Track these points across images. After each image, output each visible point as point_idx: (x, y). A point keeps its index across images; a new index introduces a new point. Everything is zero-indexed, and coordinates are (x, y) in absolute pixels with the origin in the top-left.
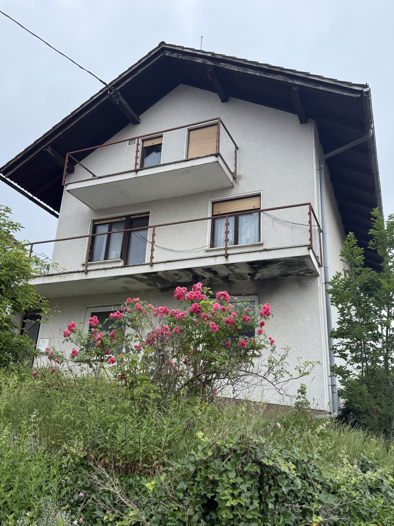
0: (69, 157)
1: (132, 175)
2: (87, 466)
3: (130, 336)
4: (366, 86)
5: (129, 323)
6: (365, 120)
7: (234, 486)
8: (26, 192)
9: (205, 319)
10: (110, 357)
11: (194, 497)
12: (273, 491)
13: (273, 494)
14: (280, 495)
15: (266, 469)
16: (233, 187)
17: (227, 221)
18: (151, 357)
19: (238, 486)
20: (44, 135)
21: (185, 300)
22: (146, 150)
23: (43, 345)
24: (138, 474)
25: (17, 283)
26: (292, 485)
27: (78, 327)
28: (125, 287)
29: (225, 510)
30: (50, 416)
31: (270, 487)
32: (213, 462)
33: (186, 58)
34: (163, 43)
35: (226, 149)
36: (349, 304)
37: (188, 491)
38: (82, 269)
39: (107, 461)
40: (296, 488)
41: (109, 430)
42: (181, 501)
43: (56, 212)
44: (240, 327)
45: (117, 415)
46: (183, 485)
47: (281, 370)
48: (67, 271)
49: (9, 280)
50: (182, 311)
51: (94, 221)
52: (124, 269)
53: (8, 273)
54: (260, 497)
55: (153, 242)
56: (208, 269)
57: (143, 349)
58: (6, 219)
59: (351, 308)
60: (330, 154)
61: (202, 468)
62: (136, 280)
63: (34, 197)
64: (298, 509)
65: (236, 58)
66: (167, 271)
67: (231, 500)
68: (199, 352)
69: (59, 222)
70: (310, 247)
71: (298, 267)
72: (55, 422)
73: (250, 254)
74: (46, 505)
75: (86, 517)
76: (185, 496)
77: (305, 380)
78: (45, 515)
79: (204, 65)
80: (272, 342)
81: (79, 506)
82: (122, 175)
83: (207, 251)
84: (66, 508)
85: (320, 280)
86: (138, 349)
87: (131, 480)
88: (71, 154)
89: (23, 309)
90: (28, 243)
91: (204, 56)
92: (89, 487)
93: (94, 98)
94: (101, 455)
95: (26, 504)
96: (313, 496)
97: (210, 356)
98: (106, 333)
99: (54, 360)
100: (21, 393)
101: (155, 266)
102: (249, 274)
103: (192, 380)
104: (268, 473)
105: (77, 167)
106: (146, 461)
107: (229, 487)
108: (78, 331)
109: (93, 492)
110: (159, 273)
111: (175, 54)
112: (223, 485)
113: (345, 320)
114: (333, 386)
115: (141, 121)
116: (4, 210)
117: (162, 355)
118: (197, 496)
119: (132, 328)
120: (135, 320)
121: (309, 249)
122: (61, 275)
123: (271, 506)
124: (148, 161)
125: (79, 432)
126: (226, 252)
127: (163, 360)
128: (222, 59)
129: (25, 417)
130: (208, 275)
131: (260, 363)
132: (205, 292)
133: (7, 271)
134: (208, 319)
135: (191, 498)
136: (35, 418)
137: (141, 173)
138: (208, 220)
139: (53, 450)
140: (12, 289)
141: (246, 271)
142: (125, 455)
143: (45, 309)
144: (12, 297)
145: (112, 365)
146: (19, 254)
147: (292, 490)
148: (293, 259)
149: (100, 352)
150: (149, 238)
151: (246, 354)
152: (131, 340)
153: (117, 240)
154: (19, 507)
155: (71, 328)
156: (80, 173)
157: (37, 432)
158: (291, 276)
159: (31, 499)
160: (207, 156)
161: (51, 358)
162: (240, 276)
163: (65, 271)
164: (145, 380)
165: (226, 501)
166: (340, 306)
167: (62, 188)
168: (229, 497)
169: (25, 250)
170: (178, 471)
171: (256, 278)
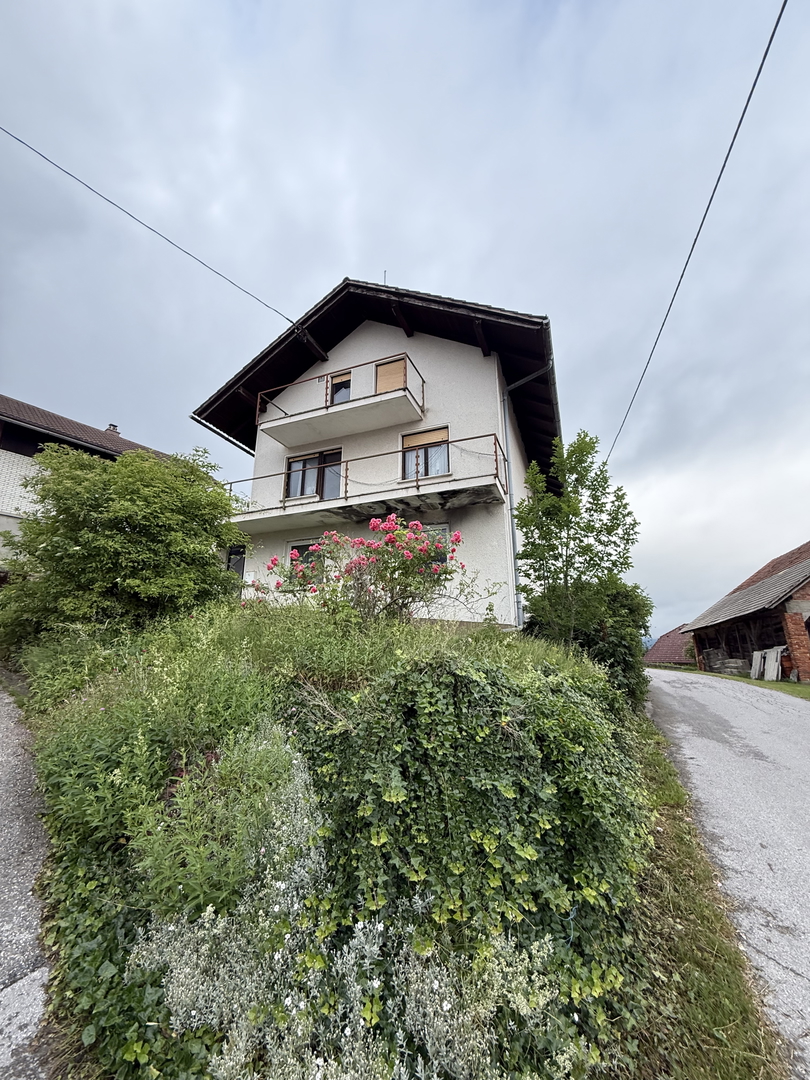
0: (261, 396)
1: (324, 412)
2: (297, 684)
3: (330, 567)
4: (545, 318)
5: (328, 555)
6: (545, 352)
7: (431, 695)
8: (222, 433)
9: (400, 548)
10: (312, 587)
12: (466, 697)
13: (466, 700)
14: (473, 700)
15: (459, 679)
16: (422, 420)
17: (417, 454)
18: (350, 585)
19: (434, 695)
20: (236, 376)
21: (380, 531)
22: (336, 386)
23: (249, 578)
24: (344, 689)
25: (220, 521)
26: (483, 692)
27: (281, 561)
28: (322, 521)
29: (424, 716)
30: (260, 642)
31: (463, 695)
32: (411, 675)
33: (370, 294)
34: (347, 279)
35: (414, 383)
36: (532, 528)
37: (390, 701)
38: (279, 505)
39: (315, 679)
40: (487, 694)
41: (316, 652)
42: (384, 711)
43: (252, 452)
44: (432, 554)
45: (322, 638)
46: (385, 697)
47: (472, 591)
48: (266, 508)
49: (212, 519)
50: (378, 542)
51: (287, 458)
52: (320, 503)
53: (211, 512)
54: (455, 703)
55: (347, 477)
56: (401, 501)
57: (342, 579)
58: (204, 460)
59: (534, 531)
60: (513, 386)
61: (402, 681)
62: (331, 514)
63: (229, 437)
64: (489, 711)
65: (419, 293)
66: (361, 504)
67: (429, 707)
68: (396, 579)
69: (256, 461)
70: (496, 476)
71: (485, 496)
72: (266, 647)
73: (440, 484)
74: (263, 720)
75: (300, 728)
76: (387, 706)
77: (492, 599)
78: (262, 729)
79: (388, 301)
80: (463, 567)
81: (293, 719)
82: (313, 412)
83: (399, 483)
84: (281, 721)
85: (506, 507)
86: (338, 579)
87: (338, 695)
88: (262, 394)
89: (228, 545)
90: (227, 482)
91: (388, 291)
92: (301, 703)
93: (282, 338)
94: (310, 674)
95: (245, 720)
96: (502, 700)
97: (406, 582)
98: (307, 565)
99: (260, 591)
100: (232, 622)
101: (349, 500)
102: (440, 504)
103: (390, 605)
104: (461, 682)
105: (269, 407)
106: (350, 677)
107: (427, 696)
108: (280, 564)
109: (305, 706)
110: (353, 507)
111: (360, 290)
112: (421, 695)
113: (529, 542)
114: (518, 602)
115: (330, 358)
116: (202, 452)
117: (361, 583)
118: (398, 705)
119: (331, 559)
120: (334, 552)
121: (495, 478)
122: (261, 512)
123: (464, 710)
124: (338, 397)
125: (288, 654)
126: (417, 483)
127: (362, 588)
128: (405, 294)
129: (237, 644)
130: (400, 507)
131: (452, 586)
132: (399, 523)
133: (210, 510)
134: (403, 548)
135: (393, 707)
136: (246, 645)
137: (332, 410)
138: (399, 453)
139: (265, 671)
140: (216, 527)
141: (437, 501)
142: (332, 673)
143: (249, 545)
144: (216, 534)
145: (314, 594)
146: (219, 493)
147: (483, 696)
148: (480, 488)
149: (302, 583)
150: (343, 473)
151: (439, 579)
152: (331, 571)
153: (312, 475)
154: (238, 723)
155: (274, 562)
156: (272, 412)
157: (250, 656)
158: (479, 505)
159: (248, 716)
160: (395, 391)
161: (257, 589)
162: (431, 506)
163: (264, 508)
164: (346, 607)
165: (425, 708)
166: (525, 530)
167: (256, 428)
168: (427, 705)
169: (225, 490)
170: (380, 685)
171: (446, 507)
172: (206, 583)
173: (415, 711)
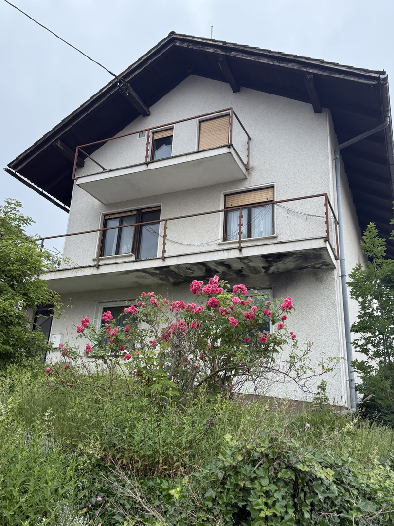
0: (79, 150)
1: (143, 168)
2: (104, 466)
3: (145, 331)
4: (383, 73)
5: (144, 318)
6: (382, 108)
7: (267, 494)
8: (36, 186)
9: (223, 313)
10: (125, 353)
11: (224, 505)
12: (309, 498)
13: (308, 502)
14: (316, 503)
15: (301, 475)
16: (246, 179)
17: (241, 214)
18: (168, 353)
19: (271, 494)
20: (53, 129)
21: (201, 293)
22: (157, 142)
23: (56, 340)
24: (158, 476)
25: (28, 278)
26: (328, 492)
27: (91, 322)
28: (137, 282)
29: (259, 520)
30: (64, 414)
31: (305, 495)
32: (243, 468)
33: (196, 48)
34: (173, 33)
35: (239, 140)
36: (369, 297)
37: (217, 499)
38: (93, 264)
39: (125, 462)
40: (333, 495)
41: (127, 430)
42: (209, 511)
43: (67, 207)
44: (261, 322)
45: (134, 413)
46: (211, 493)
47: (303, 365)
48: (79, 266)
49: (20, 275)
50: (199, 305)
51: (105, 215)
52: (136, 263)
53: (20, 268)
54: (295, 505)
55: (165, 236)
56: (221, 263)
57: (159, 345)
58: (16, 213)
59: (372, 301)
60: (346, 144)
61: (232, 474)
62: (147, 275)
63: (44, 192)
64: (336, 518)
65: (247, 47)
66: (179, 265)
67: (265, 510)
68: (218, 348)
69: (70, 217)
70: (327, 239)
71: (314, 260)
72: (70, 421)
73: (265, 246)
74: (63, 510)
75: (105, 522)
76: (214, 505)
77: (327, 377)
78: (61, 520)
79: (215, 55)
80: (294, 337)
81: (97, 510)
82: (133, 168)
83: (219, 244)
84: (84, 512)
85: (337, 273)
86: (154, 345)
87: (151, 483)
88: (81, 148)
89: (35, 304)
90: (38, 238)
91: (215, 45)
92: (107, 490)
93: (104, 90)
94: (119, 456)
95: (42, 509)
96: (351, 504)
97: (229, 352)
98: (120, 329)
99: (68, 356)
100: (35, 390)
101: (167, 260)
102: (263, 268)
103: (211, 377)
104: (303, 479)
105: (87, 161)
106: (165, 462)
107: (262, 496)
108: (91, 326)
109: (112, 494)
110: (171, 267)
111: (185, 44)
112: (255, 494)
113: (366, 313)
114: (351, 381)
115: (152, 113)
116: (15, 204)
117: (179, 351)
118: (227, 505)
119: (148, 322)
120: (150, 314)
121: (326, 241)
122: (72, 270)
123: (307, 515)
124: (159, 154)
125: (95, 430)
126: (240, 245)
127: (180, 355)
128: (233, 47)
129: (39, 416)
130: (221, 269)
132: (222, 286)
133: (19, 266)
134: (227, 313)
135: (221, 507)
136: (49, 417)
137: (152, 166)
138: (221, 213)
139: (68, 449)
140: (24, 284)
141: (260, 264)
142: (144, 456)
143: (58, 305)
144: (24, 292)
145: (127, 361)
146: (30, 249)
147: (328, 497)
148: (308, 251)
149: (114, 348)
150: (161, 232)
152: (146, 336)
153: (128, 234)
154: (34, 511)
155: (85, 324)
156: (90, 166)
157: (52, 431)
158: (306, 270)
159: (47, 503)
160: (219, 147)
161: (64, 354)
162: (254, 269)
163: (77, 266)
164: (162, 377)
165: (260, 510)
166: (360, 299)
167: (72, 182)
168: (263, 507)
169: (37, 245)
170: (206, 477)
171: (270, 272)
172: (9, 344)
173: (249, 514)
